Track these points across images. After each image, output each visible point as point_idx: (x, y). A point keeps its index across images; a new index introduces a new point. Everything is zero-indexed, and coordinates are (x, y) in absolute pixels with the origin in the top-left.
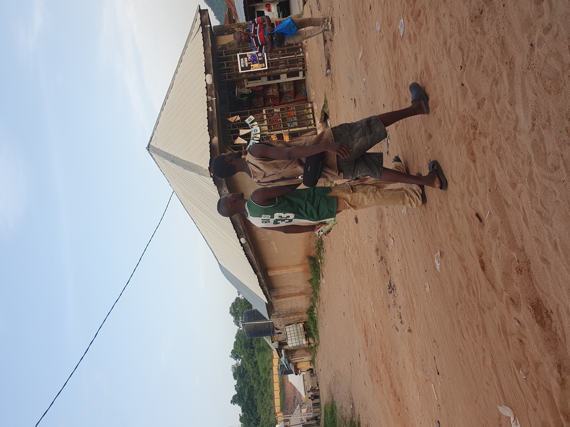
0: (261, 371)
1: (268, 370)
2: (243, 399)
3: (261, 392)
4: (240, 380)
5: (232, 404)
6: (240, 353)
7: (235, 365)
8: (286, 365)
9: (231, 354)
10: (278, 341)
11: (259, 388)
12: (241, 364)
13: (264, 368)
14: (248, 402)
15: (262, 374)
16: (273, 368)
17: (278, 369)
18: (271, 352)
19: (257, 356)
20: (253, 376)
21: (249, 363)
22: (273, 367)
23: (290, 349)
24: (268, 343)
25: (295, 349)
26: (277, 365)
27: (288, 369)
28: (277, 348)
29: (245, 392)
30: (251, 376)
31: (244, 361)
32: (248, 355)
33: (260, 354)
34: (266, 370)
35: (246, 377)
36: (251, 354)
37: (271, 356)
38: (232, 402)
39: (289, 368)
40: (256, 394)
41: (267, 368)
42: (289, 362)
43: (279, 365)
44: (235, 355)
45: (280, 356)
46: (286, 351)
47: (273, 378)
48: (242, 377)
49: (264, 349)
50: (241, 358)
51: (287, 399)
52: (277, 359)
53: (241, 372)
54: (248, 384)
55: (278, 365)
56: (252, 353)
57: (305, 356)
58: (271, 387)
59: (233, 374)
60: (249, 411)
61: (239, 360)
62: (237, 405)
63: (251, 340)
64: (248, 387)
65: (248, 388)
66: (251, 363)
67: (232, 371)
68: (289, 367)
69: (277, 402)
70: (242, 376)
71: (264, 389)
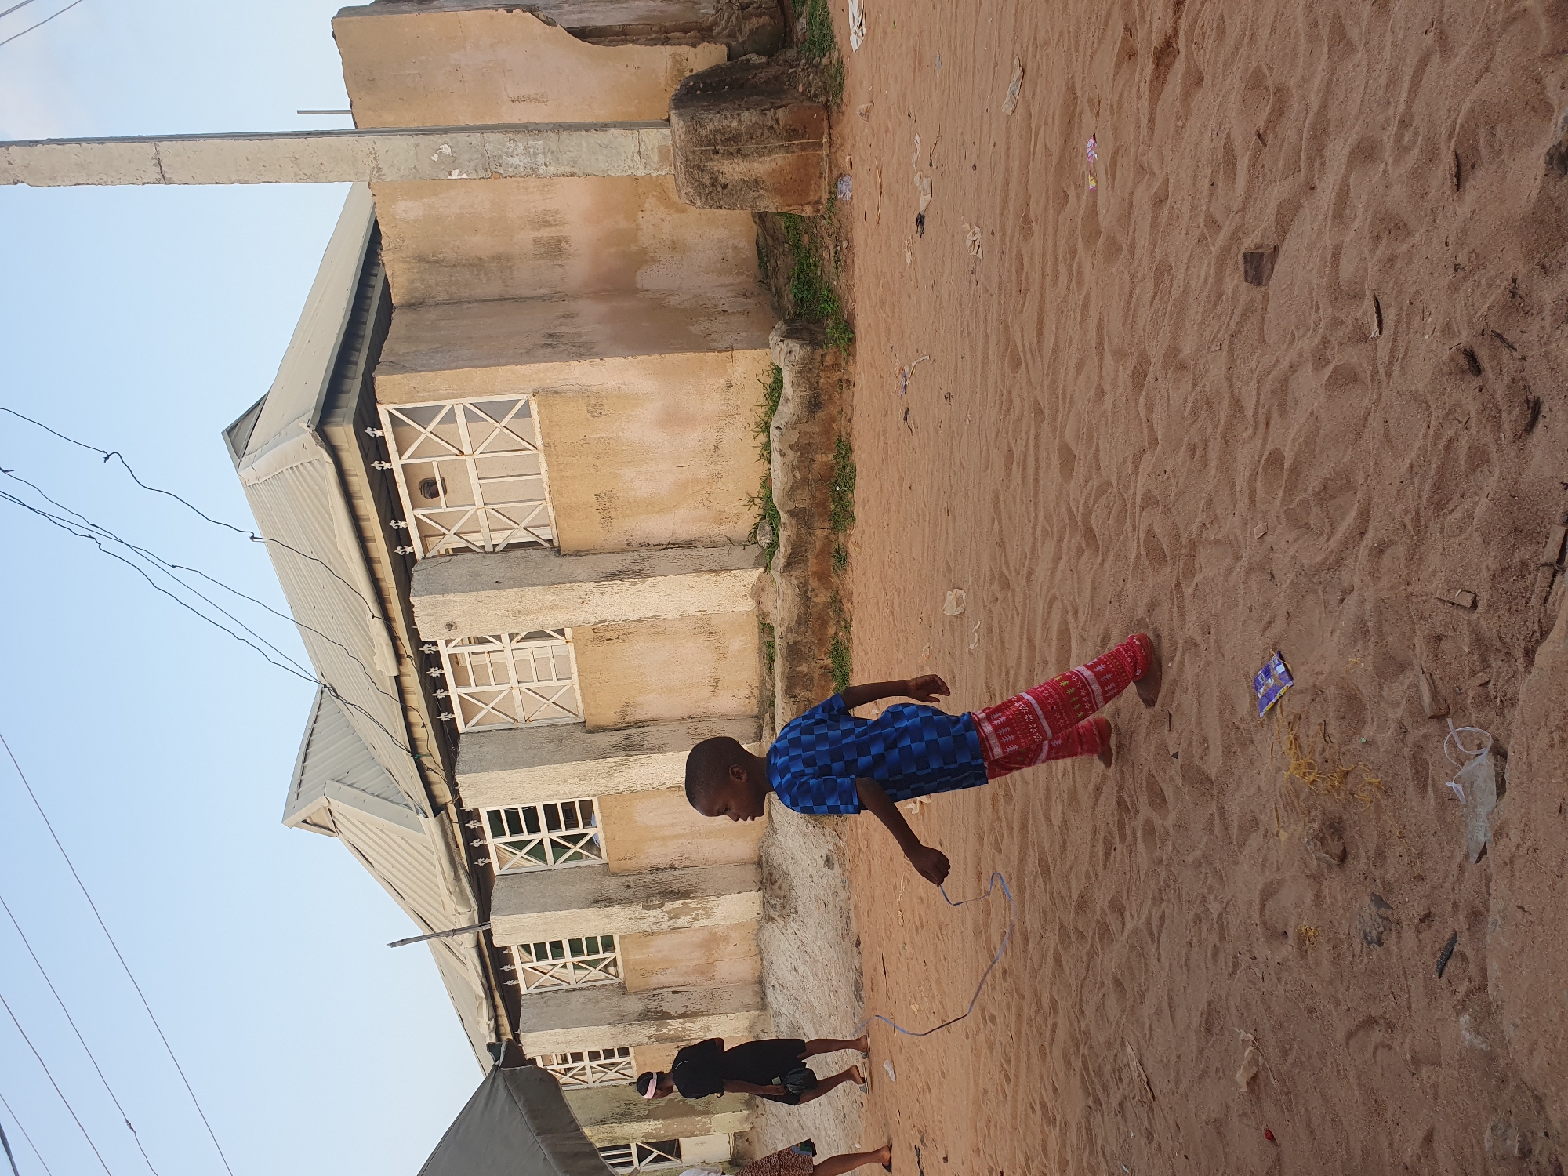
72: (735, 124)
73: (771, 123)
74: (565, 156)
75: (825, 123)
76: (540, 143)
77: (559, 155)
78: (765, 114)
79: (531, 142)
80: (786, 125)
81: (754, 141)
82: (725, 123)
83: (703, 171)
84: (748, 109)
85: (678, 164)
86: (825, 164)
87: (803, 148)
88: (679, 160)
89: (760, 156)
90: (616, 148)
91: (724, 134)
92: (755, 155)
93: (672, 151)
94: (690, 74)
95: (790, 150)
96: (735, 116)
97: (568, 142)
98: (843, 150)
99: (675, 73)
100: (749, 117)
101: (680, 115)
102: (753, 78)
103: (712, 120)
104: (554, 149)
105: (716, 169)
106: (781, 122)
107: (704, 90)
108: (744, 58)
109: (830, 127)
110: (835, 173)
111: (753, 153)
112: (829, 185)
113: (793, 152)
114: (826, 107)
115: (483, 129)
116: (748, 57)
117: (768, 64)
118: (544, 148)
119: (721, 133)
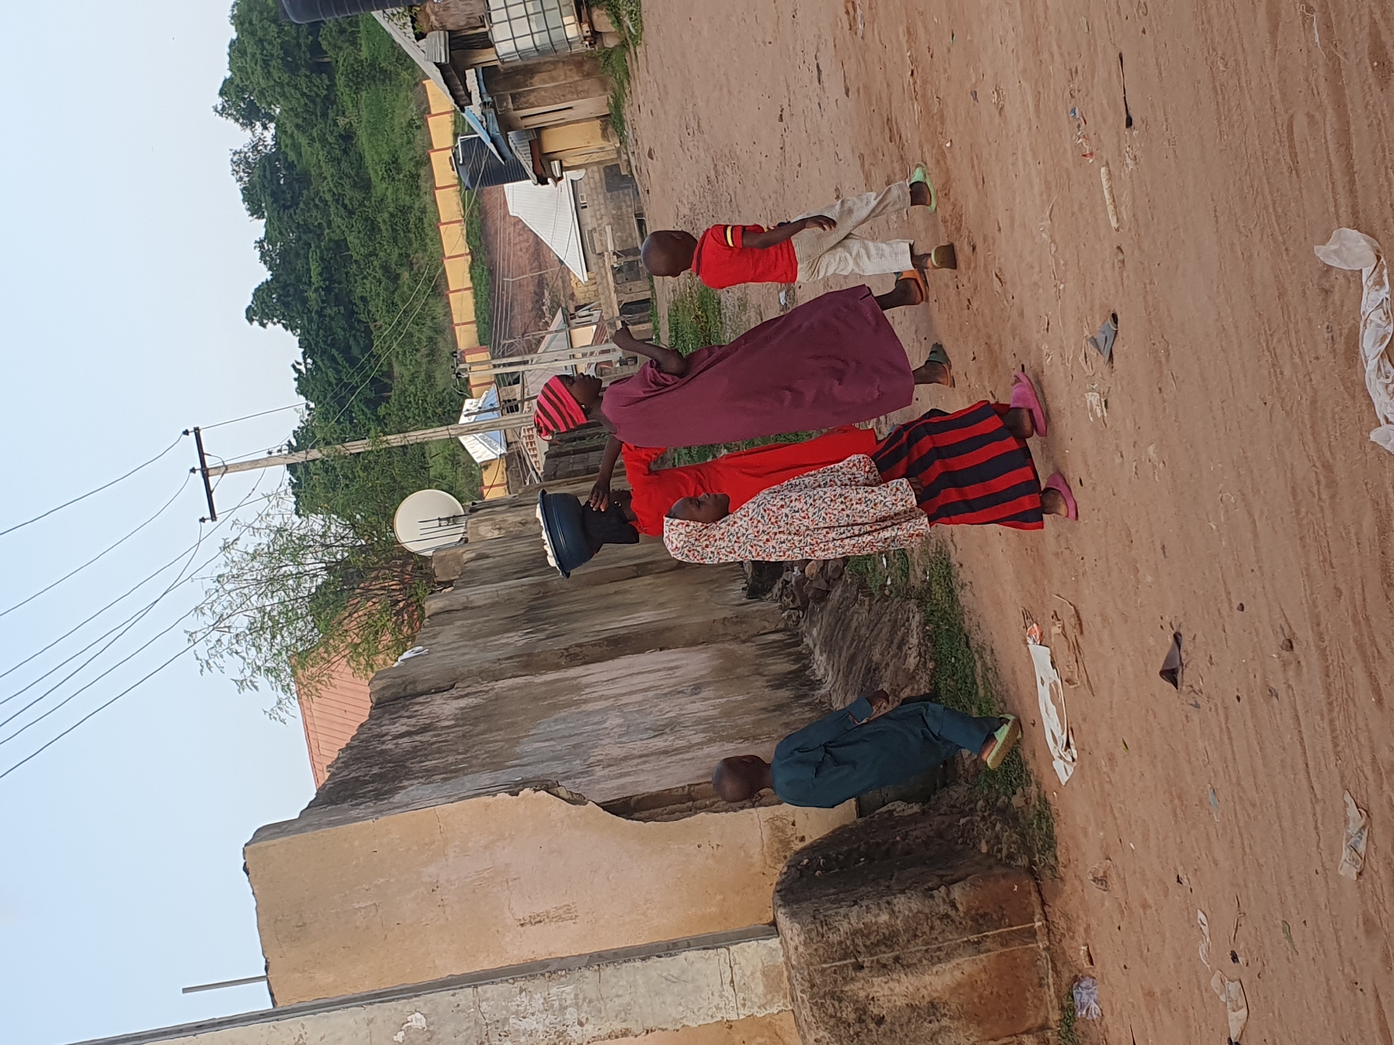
0: (377, 173)
1: (409, 167)
2: (305, 301)
3: (385, 268)
4: (280, 219)
5: (256, 323)
6: (262, 92)
7: (246, 150)
8: (493, 141)
9: (219, 101)
10: (443, 28)
11: (371, 249)
12: (277, 144)
13: (386, 157)
14: (328, 311)
15: (380, 188)
16: (429, 159)
17: (457, 160)
18: (416, 84)
19: (350, 105)
20: (338, 198)
21: (313, 140)
22: (433, 155)
23: (503, 62)
24: (398, 40)
25: (529, 62)
26: (450, 143)
27: (504, 159)
28: (443, 61)
29: (309, 270)
30: (328, 197)
31: (290, 132)
32: (306, 104)
33: (364, 94)
34: (399, 171)
35: (306, 204)
36: (318, 100)
37: (418, 106)
38: (250, 315)
39: (508, 154)
40: (363, 279)
41: (403, 157)
42: (506, 124)
43: (459, 143)
44: (242, 105)
45: (461, 99)
46: (489, 76)
47: (435, 201)
48: (286, 208)
49: (383, 71)
50: (272, 119)
51: (507, 293)
52: (448, 119)
53: (282, 182)
54: (319, 236)
55: (456, 141)
56: (325, 92)
57: (579, 94)
58: (430, 247)
59: (242, 190)
60: (334, 352)
61: (265, 127)
62: (280, 326)
63: (310, 33)
64: (318, 247)
65: (322, 252)
66: (323, 141)
67: (234, 178)
68: (505, 150)
69: (462, 306)
70: (289, 204)
71: (397, 251)
72: (884, 917)
73: (943, 909)
74: (610, 1005)
75: (1034, 898)
76: (568, 989)
77: (601, 1005)
78: (932, 897)
79: (554, 990)
80: (969, 909)
81: (919, 941)
82: (869, 918)
83: (840, 1000)
84: (903, 892)
85: (799, 994)
86: (1044, 963)
87: (1005, 941)
88: (799, 988)
89: (933, 964)
90: (693, 980)
91: (868, 936)
92: (925, 962)
93: (786, 974)
94: (801, 845)
95: (983, 949)
96: (883, 906)
97: (614, 980)
98: (1072, 938)
99: (776, 845)
100: (907, 905)
101: (793, 916)
102: (903, 839)
103: (846, 916)
104: (593, 995)
105: (862, 994)
106: (959, 906)
107: (825, 869)
108: (884, 809)
109: (1043, 903)
110: (1066, 976)
111: (920, 961)
112: (1058, 997)
113: (989, 951)
114: (1031, 872)
115: (475, 980)
116: (889, 807)
117: (924, 812)
118: (576, 995)
119: (863, 935)
